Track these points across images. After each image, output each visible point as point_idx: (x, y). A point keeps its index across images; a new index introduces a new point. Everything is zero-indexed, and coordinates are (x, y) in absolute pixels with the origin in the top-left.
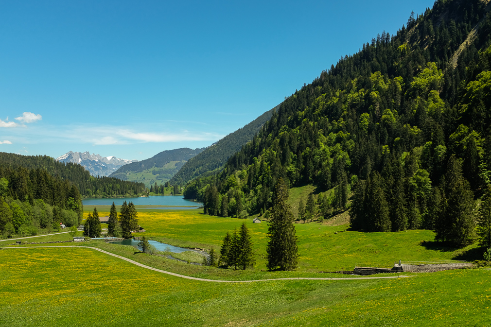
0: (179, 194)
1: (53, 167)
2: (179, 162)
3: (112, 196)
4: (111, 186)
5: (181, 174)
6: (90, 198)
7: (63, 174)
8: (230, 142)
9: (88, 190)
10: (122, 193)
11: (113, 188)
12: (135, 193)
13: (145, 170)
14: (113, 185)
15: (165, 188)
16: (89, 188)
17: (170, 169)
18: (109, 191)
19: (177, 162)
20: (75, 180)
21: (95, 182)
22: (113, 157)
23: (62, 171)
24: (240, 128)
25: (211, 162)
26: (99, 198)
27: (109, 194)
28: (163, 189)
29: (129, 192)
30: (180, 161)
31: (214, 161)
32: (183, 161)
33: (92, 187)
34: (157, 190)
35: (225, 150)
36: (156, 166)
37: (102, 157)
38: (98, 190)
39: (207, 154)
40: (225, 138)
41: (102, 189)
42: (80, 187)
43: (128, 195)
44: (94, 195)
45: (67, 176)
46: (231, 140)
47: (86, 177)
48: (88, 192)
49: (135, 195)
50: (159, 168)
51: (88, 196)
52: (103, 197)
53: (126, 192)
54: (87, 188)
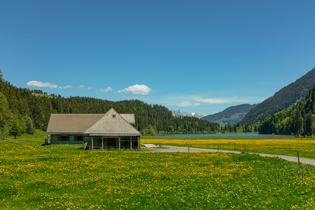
0: (250, 131)
1: (142, 108)
2: (241, 114)
3: (192, 133)
4: (191, 123)
5: (246, 120)
6: (172, 134)
7: (149, 114)
8: (286, 93)
9: (170, 126)
10: (201, 130)
11: (192, 125)
12: (212, 130)
13: (217, 120)
14: (192, 122)
15: (237, 128)
16: (171, 125)
17: (235, 119)
18: (189, 128)
19: (240, 114)
20: (159, 118)
21: (177, 120)
22: (196, 113)
23: (148, 111)
24: (293, 82)
25: (271, 109)
26: (180, 134)
27: (189, 131)
28: (236, 128)
29: (207, 129)
30: (243, 113)
31: (273, 108)
32: (244, 113)
33: (174, 125)
34: (231, 128)
35: (282, 99)
36: (226, 117)
37: (189, 113)
38: (179, 127)
39: (266, 104)
40: (280, 91)
41: (182, 126)
42: (163, 125)
43: (205, 132)
44: (176, 132)
45: (152, 115)
46: (286, 91)
47: (169, 116)
48: (170, 129)
49: (212, 132)
50: (227, 119)
51: (170, 132)
52: (184, 133)
53: (203, 129)
54: (169, 125)
